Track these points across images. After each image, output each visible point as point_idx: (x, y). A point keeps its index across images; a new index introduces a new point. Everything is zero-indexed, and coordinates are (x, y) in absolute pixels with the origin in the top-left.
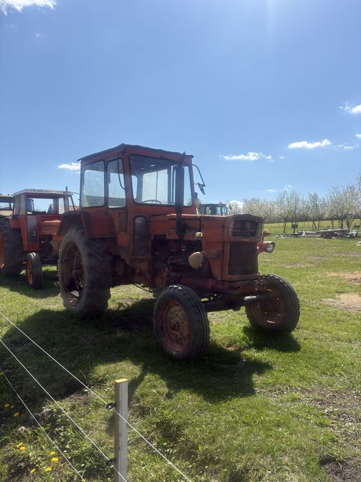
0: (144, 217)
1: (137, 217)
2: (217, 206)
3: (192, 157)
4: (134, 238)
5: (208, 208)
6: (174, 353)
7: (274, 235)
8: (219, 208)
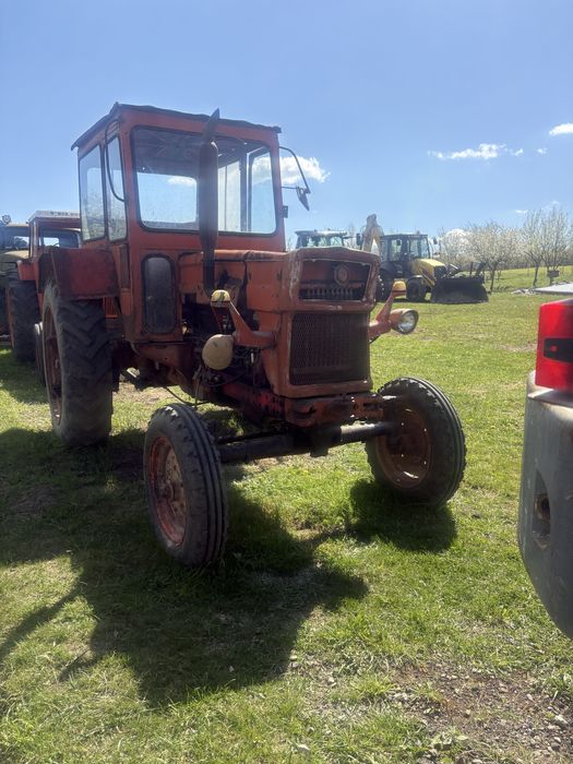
0: (167, 258)
1: (150, 256)
2: (410, 238)
3: (277, 130)
4: (144, 300)
5: (394, 242)
6: (170, 544)
7: (514, 288)
8: (415, 242)
